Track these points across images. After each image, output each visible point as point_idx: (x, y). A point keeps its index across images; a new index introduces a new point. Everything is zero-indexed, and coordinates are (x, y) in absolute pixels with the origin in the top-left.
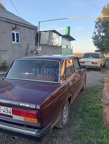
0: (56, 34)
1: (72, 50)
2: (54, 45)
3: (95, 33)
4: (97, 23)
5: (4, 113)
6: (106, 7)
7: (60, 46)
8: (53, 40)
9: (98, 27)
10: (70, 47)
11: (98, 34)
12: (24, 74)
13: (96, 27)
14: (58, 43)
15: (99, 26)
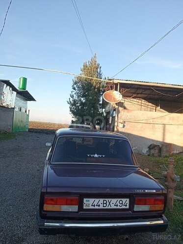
0: (8, 87)
1: (28, 115)
2: (4, 104)
3: (72, 96)
4: (76, 83)
5: (116, 207)
6: (87, 64)
7: (13, 108)
8: (2, 97)
9: (76, 88)
10: (26, 111)
11: (76, 98)
12: (92, 156)
13: (74, 89)
14: (10, 102)
15: (78, 87)
